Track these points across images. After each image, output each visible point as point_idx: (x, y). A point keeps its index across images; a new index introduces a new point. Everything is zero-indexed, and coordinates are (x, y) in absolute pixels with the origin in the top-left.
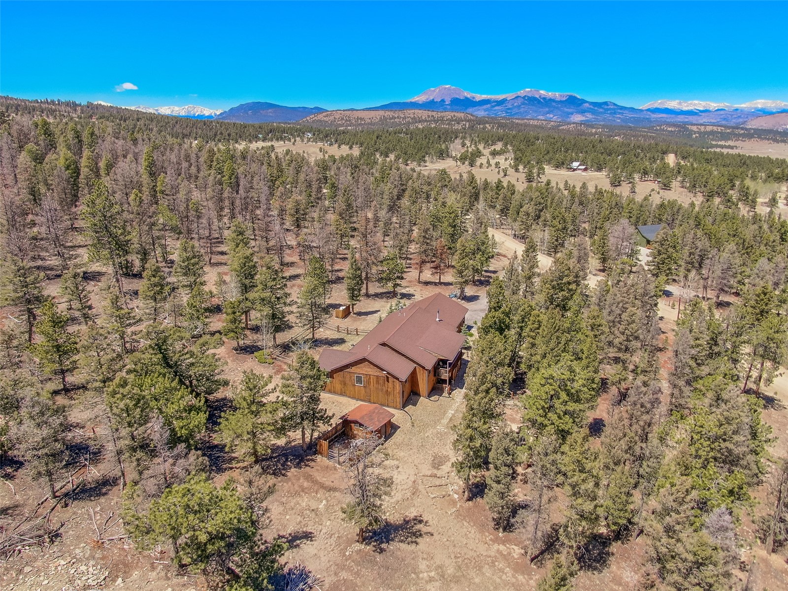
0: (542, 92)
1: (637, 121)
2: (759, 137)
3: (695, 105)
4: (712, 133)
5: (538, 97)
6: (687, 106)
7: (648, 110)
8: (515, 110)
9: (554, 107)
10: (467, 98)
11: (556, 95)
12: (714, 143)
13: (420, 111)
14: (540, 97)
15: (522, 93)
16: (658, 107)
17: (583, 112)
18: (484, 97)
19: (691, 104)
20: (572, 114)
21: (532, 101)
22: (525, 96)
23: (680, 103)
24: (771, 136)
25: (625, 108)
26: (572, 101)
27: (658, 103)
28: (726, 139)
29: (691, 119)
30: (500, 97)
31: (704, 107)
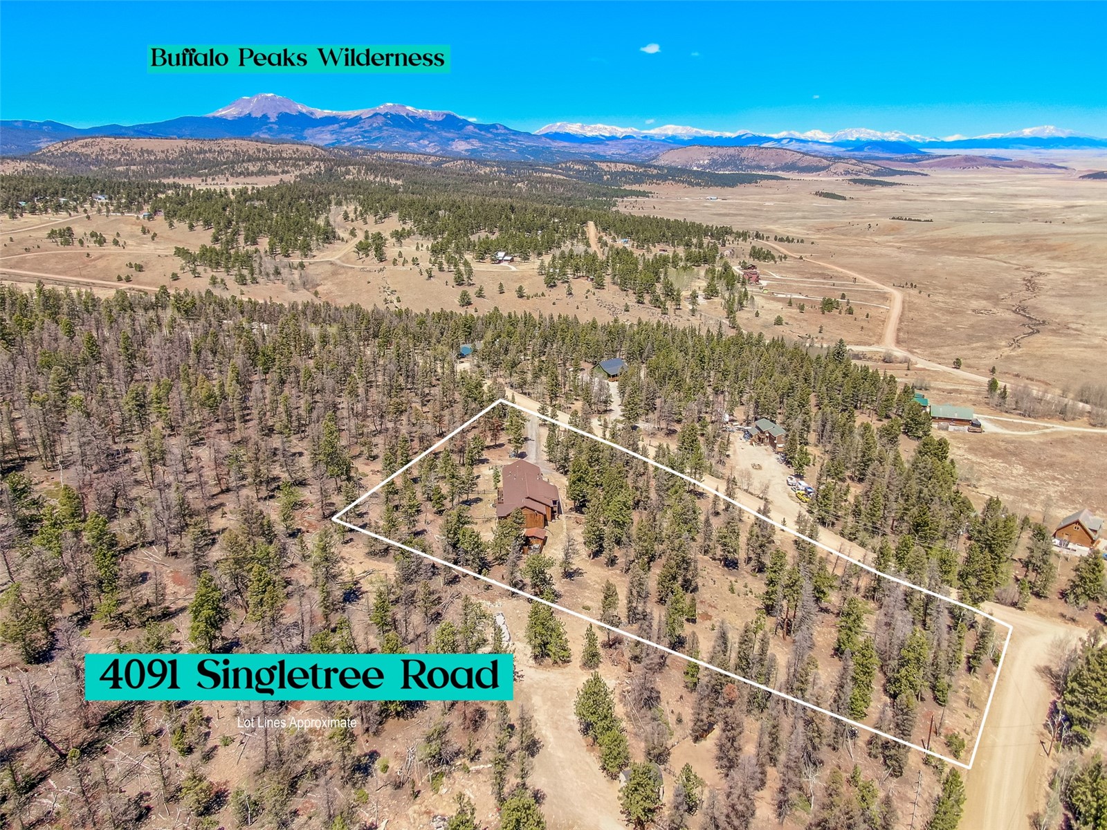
0: (409, 108)
1: (536, 152)
2: (673, 180)
3: (600, 129)
4: (624, 173)
5: (404, 115)
6: (591, 131)
7: (547, 136)
8: (375, 134)
9: (428, 130)
10: (301, 113)
11: (427, 112)
12: (628, 187)
13: (244, 142)
14: (407, 115)
15: (381, 109)
16: (558, 131)
17: (467, 138)
18: (327, 112)
19: (595, 128)
20: (453, 140)
21: (398, 121)
22: (386, 114)
23: (582, 127)
24: (684, 177)
25: (518, 133)
26: (451, 123)
27: (557, 126)
28: (640, 182)
29: (598, 149)
30: (352, 114)
31: (610, 132)
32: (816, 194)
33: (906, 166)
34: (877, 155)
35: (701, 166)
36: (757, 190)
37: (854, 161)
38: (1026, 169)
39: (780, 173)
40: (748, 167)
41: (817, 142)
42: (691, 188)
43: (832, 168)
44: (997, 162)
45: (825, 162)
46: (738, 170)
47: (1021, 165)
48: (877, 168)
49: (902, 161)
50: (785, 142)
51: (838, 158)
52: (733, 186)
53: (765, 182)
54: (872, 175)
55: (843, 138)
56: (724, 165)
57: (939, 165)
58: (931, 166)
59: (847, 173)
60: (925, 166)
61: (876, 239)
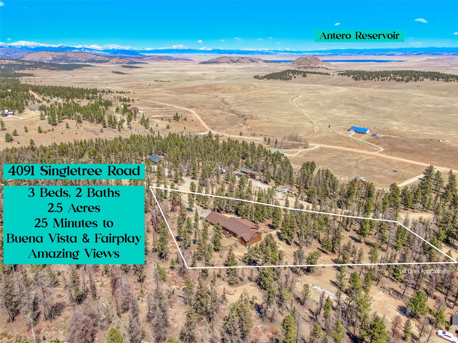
32: (113, 72)
33: (138, 60)
34: (124, 55)
35: (50, 61)
36: (84, 71)
37: (118, 58)
38: (180, 61)
39: (88, 63)
40: (73, 61)
41: (96, 50)
42: (52, 72)
43: (111, 61)
44: (170, 59)
45: (107, 59)
46: (68, 62)
47: (177, 59)
48: (129, 61)
49: (136, 58)
50: (82, 49)
51: (111, 57)
52: (71, 70)
53: (85, 68)
54: (127, 64)
55: (107, 48)
56: (60, 60)
57: (150, 59)
58: (147, 60)
59: (117, 63)
60: (145, 60)
61: (156, 90)
